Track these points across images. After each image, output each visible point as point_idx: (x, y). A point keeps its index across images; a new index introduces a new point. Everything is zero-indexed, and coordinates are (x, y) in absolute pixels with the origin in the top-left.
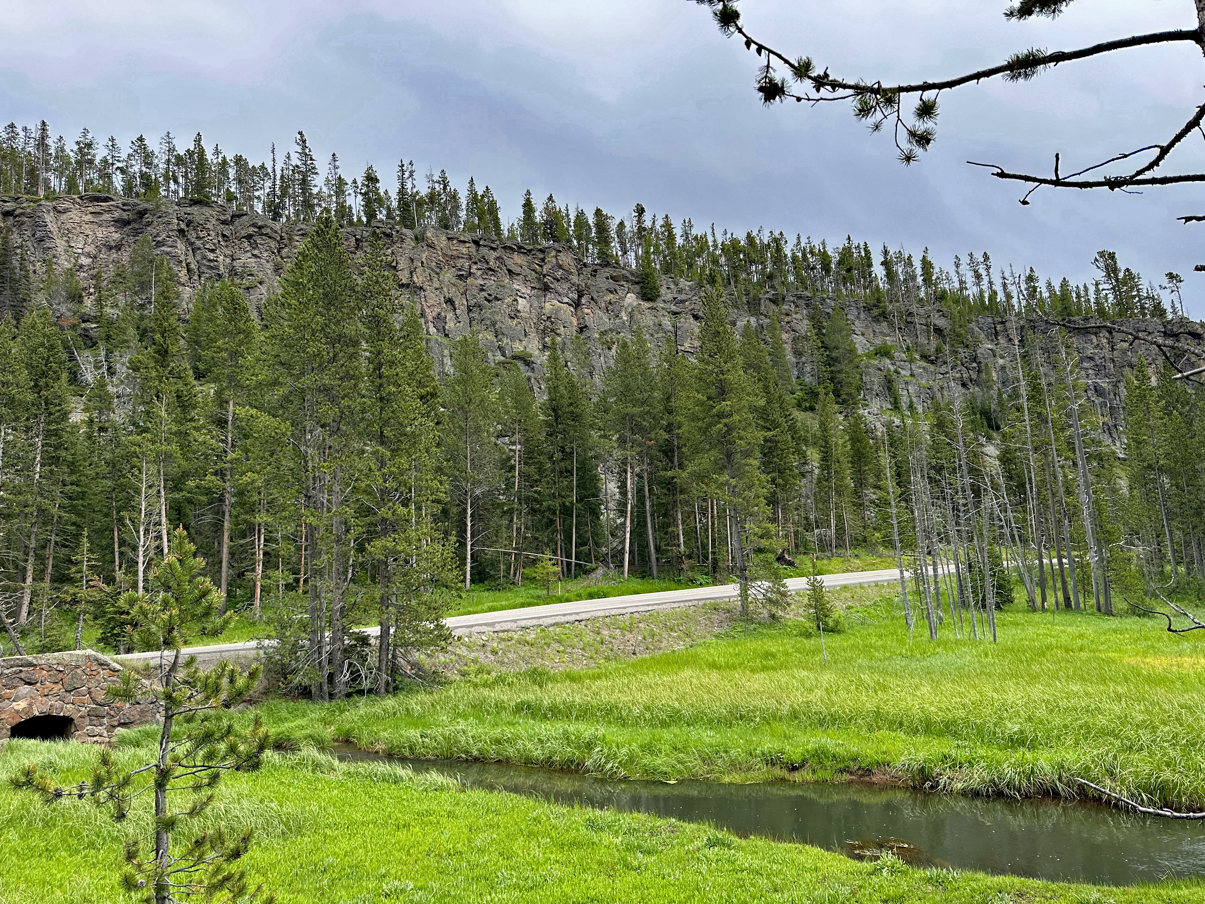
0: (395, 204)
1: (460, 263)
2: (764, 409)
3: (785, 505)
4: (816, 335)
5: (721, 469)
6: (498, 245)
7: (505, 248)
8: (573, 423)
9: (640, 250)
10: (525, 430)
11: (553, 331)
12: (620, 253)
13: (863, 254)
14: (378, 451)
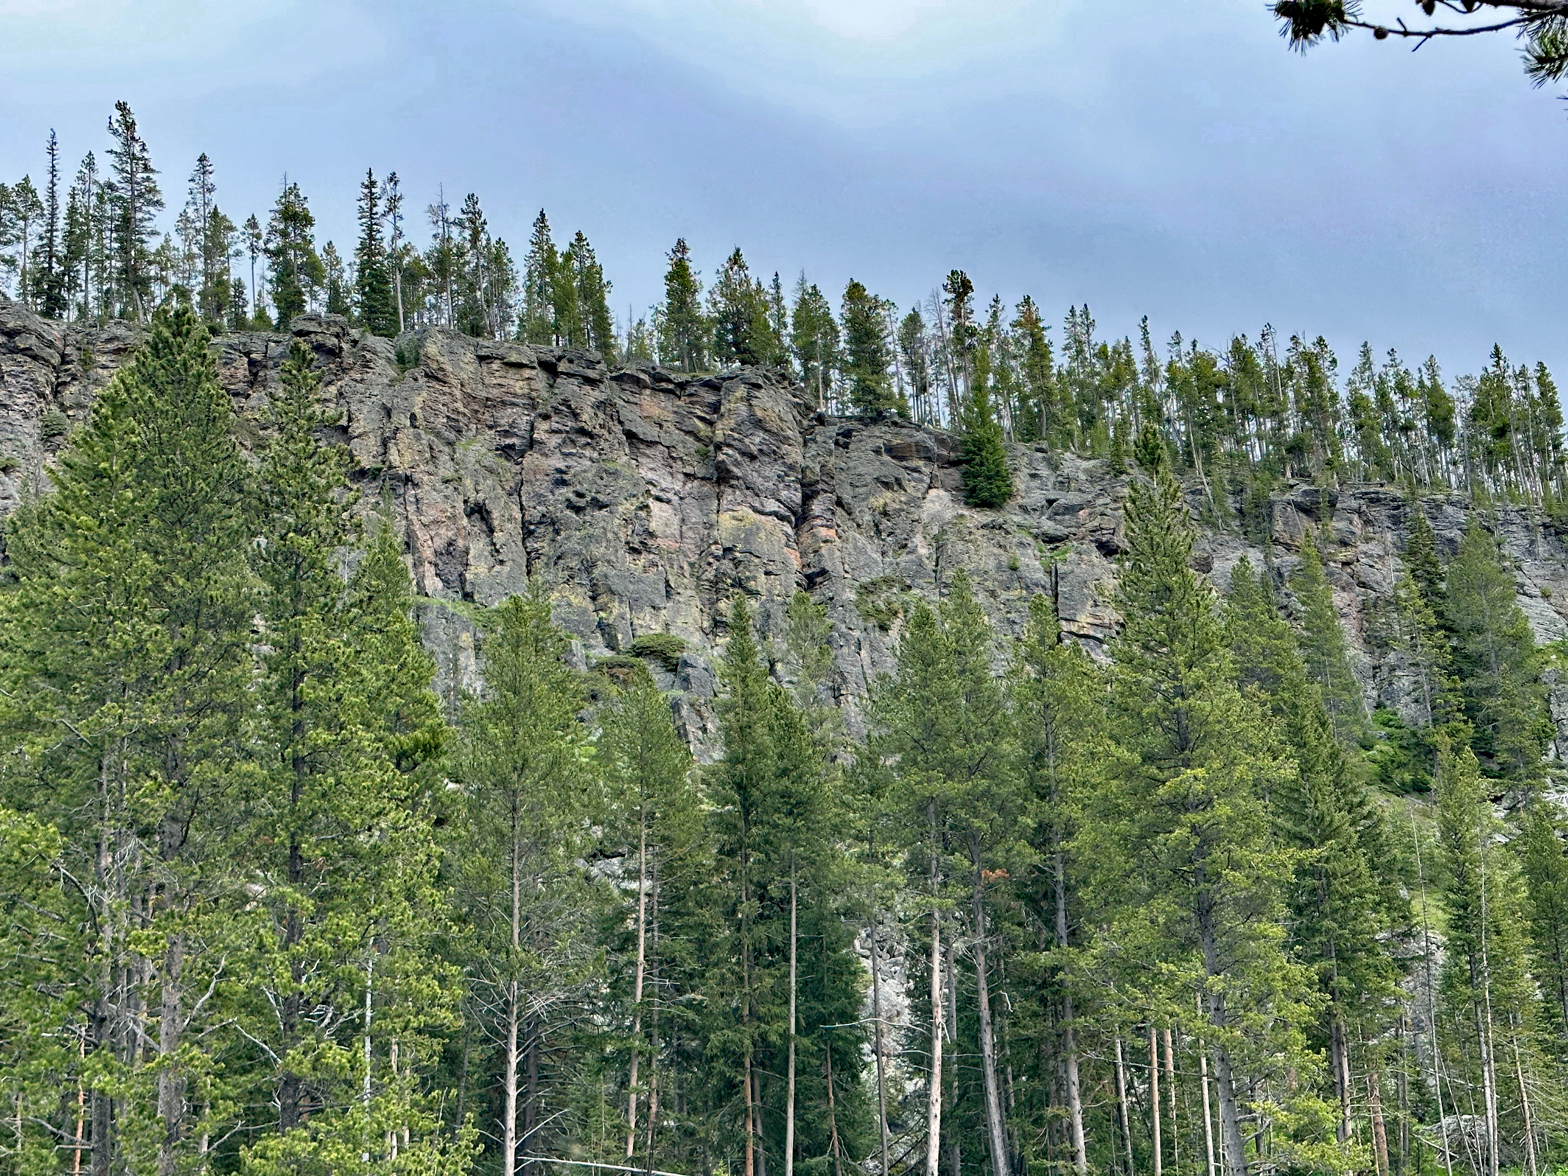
0: (350, 277)
1: (505, 417)
2: (1294, 788)
3: (1358, 1047)
4: (1423, 595)
5: (1183, 947)
6: (602, 374)
7: (617, 379)
8: (789, 821)
9: (961, 383)
10: (664, 839)
11: (738, 583)
12: (909, 390)
13: (1536, 392)
14: (283, 896)
